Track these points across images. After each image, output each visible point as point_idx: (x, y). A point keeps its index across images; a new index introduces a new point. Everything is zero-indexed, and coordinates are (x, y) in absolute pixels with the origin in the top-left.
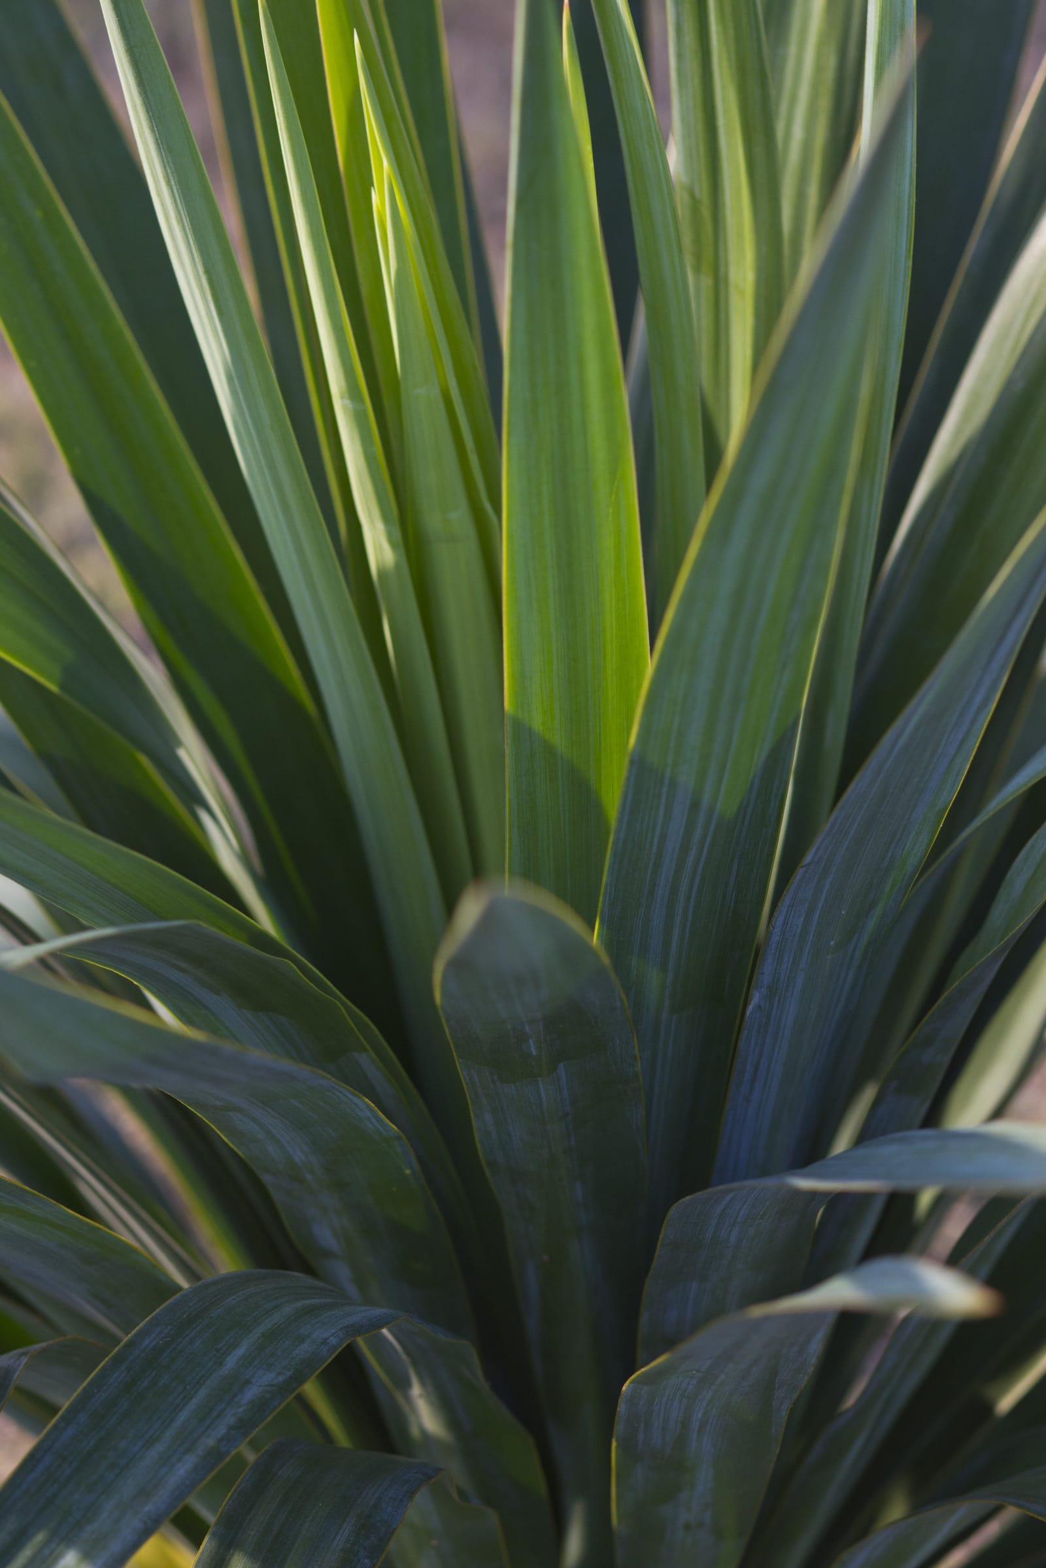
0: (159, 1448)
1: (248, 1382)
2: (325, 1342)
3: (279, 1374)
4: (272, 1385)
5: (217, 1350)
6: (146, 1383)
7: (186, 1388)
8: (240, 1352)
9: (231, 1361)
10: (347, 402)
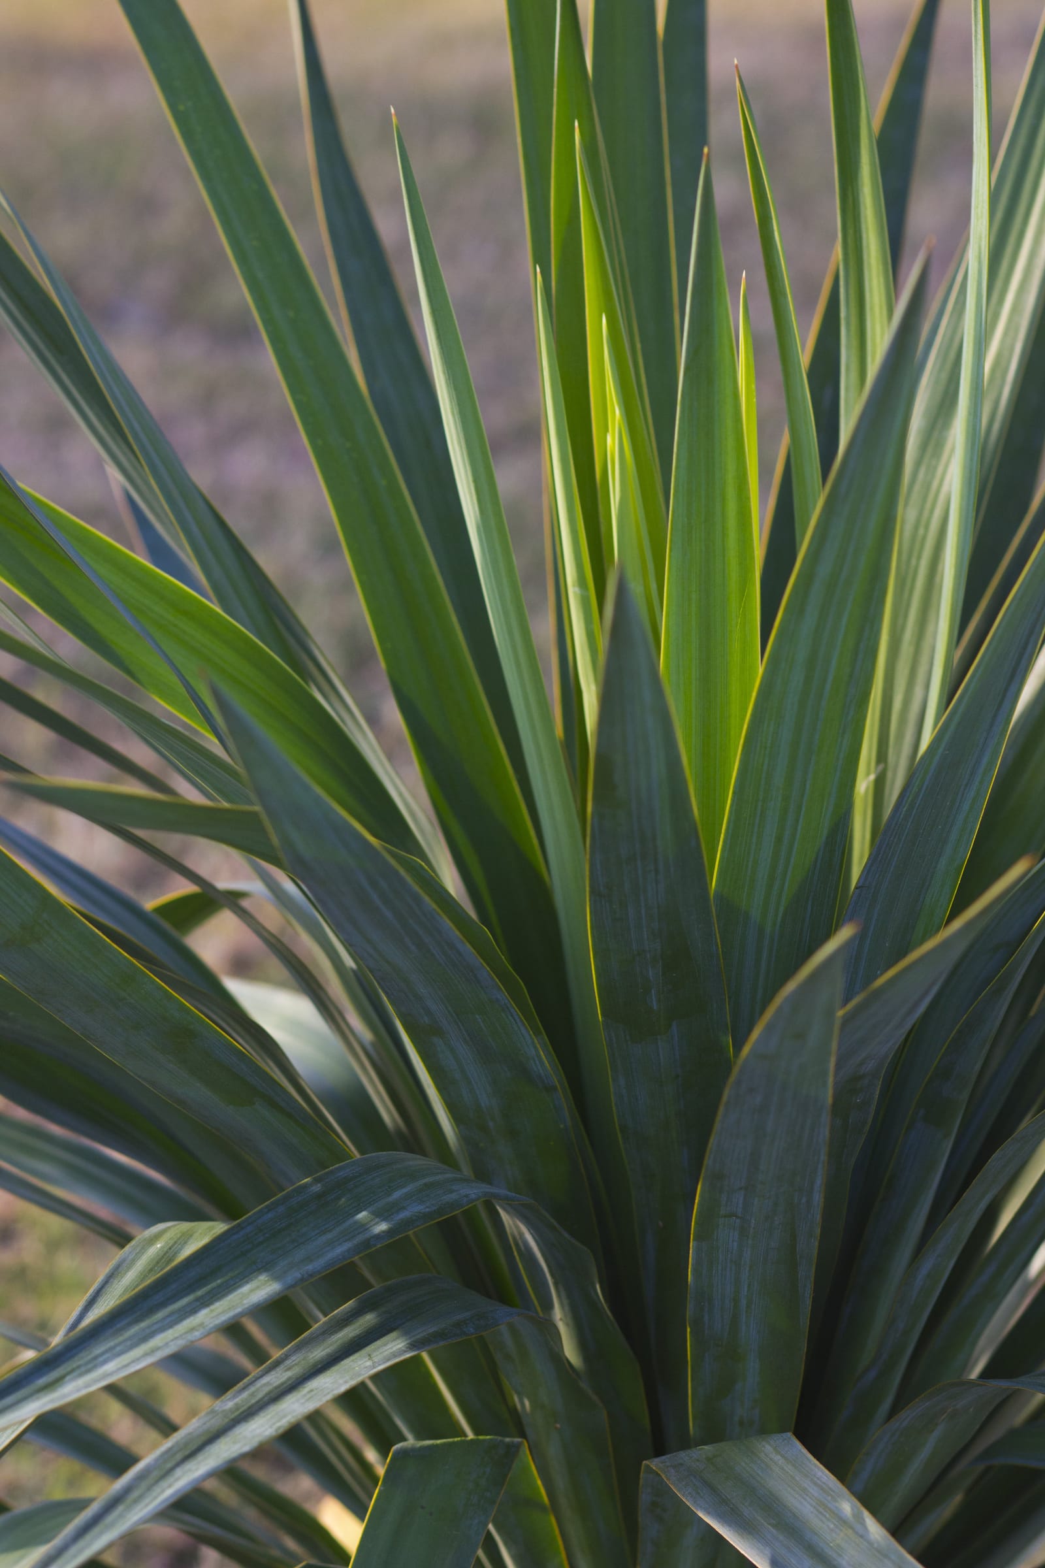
0: (329, 1236)
1: (404, 1208)
2: (466, 1196)
3: (427, 1207)
4: (420, 1213)
5: (389, 1187)
6: (332, 1197)
7: (359, 1205)
8: (404, 1190)
9: (397, 1195)
10: (577, 589)
